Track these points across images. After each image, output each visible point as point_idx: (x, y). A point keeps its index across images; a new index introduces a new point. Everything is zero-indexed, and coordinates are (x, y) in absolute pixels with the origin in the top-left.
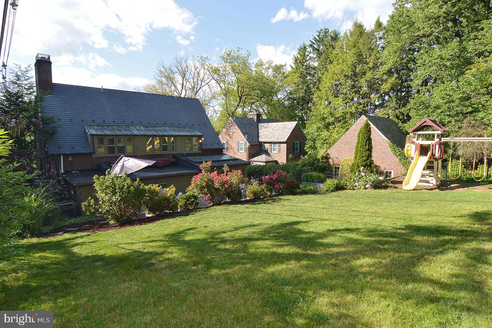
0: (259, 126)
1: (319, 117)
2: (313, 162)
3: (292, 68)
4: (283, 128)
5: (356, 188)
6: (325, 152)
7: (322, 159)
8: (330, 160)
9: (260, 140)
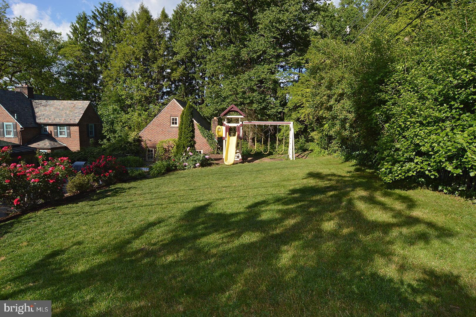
0: (34, 103)
1: (115, 99)
2: (125, 146)
3: (70, 37)
4: (72, 108)
5: (186, 168)
6: (137, 135)
7: (134, 142)
8: (142, 143)
9: (38, 121)
